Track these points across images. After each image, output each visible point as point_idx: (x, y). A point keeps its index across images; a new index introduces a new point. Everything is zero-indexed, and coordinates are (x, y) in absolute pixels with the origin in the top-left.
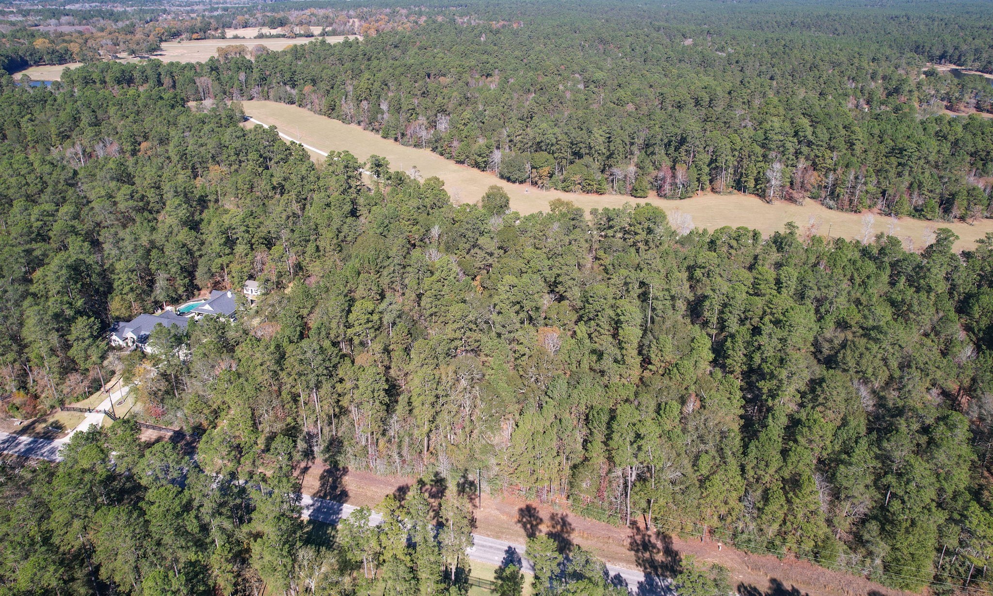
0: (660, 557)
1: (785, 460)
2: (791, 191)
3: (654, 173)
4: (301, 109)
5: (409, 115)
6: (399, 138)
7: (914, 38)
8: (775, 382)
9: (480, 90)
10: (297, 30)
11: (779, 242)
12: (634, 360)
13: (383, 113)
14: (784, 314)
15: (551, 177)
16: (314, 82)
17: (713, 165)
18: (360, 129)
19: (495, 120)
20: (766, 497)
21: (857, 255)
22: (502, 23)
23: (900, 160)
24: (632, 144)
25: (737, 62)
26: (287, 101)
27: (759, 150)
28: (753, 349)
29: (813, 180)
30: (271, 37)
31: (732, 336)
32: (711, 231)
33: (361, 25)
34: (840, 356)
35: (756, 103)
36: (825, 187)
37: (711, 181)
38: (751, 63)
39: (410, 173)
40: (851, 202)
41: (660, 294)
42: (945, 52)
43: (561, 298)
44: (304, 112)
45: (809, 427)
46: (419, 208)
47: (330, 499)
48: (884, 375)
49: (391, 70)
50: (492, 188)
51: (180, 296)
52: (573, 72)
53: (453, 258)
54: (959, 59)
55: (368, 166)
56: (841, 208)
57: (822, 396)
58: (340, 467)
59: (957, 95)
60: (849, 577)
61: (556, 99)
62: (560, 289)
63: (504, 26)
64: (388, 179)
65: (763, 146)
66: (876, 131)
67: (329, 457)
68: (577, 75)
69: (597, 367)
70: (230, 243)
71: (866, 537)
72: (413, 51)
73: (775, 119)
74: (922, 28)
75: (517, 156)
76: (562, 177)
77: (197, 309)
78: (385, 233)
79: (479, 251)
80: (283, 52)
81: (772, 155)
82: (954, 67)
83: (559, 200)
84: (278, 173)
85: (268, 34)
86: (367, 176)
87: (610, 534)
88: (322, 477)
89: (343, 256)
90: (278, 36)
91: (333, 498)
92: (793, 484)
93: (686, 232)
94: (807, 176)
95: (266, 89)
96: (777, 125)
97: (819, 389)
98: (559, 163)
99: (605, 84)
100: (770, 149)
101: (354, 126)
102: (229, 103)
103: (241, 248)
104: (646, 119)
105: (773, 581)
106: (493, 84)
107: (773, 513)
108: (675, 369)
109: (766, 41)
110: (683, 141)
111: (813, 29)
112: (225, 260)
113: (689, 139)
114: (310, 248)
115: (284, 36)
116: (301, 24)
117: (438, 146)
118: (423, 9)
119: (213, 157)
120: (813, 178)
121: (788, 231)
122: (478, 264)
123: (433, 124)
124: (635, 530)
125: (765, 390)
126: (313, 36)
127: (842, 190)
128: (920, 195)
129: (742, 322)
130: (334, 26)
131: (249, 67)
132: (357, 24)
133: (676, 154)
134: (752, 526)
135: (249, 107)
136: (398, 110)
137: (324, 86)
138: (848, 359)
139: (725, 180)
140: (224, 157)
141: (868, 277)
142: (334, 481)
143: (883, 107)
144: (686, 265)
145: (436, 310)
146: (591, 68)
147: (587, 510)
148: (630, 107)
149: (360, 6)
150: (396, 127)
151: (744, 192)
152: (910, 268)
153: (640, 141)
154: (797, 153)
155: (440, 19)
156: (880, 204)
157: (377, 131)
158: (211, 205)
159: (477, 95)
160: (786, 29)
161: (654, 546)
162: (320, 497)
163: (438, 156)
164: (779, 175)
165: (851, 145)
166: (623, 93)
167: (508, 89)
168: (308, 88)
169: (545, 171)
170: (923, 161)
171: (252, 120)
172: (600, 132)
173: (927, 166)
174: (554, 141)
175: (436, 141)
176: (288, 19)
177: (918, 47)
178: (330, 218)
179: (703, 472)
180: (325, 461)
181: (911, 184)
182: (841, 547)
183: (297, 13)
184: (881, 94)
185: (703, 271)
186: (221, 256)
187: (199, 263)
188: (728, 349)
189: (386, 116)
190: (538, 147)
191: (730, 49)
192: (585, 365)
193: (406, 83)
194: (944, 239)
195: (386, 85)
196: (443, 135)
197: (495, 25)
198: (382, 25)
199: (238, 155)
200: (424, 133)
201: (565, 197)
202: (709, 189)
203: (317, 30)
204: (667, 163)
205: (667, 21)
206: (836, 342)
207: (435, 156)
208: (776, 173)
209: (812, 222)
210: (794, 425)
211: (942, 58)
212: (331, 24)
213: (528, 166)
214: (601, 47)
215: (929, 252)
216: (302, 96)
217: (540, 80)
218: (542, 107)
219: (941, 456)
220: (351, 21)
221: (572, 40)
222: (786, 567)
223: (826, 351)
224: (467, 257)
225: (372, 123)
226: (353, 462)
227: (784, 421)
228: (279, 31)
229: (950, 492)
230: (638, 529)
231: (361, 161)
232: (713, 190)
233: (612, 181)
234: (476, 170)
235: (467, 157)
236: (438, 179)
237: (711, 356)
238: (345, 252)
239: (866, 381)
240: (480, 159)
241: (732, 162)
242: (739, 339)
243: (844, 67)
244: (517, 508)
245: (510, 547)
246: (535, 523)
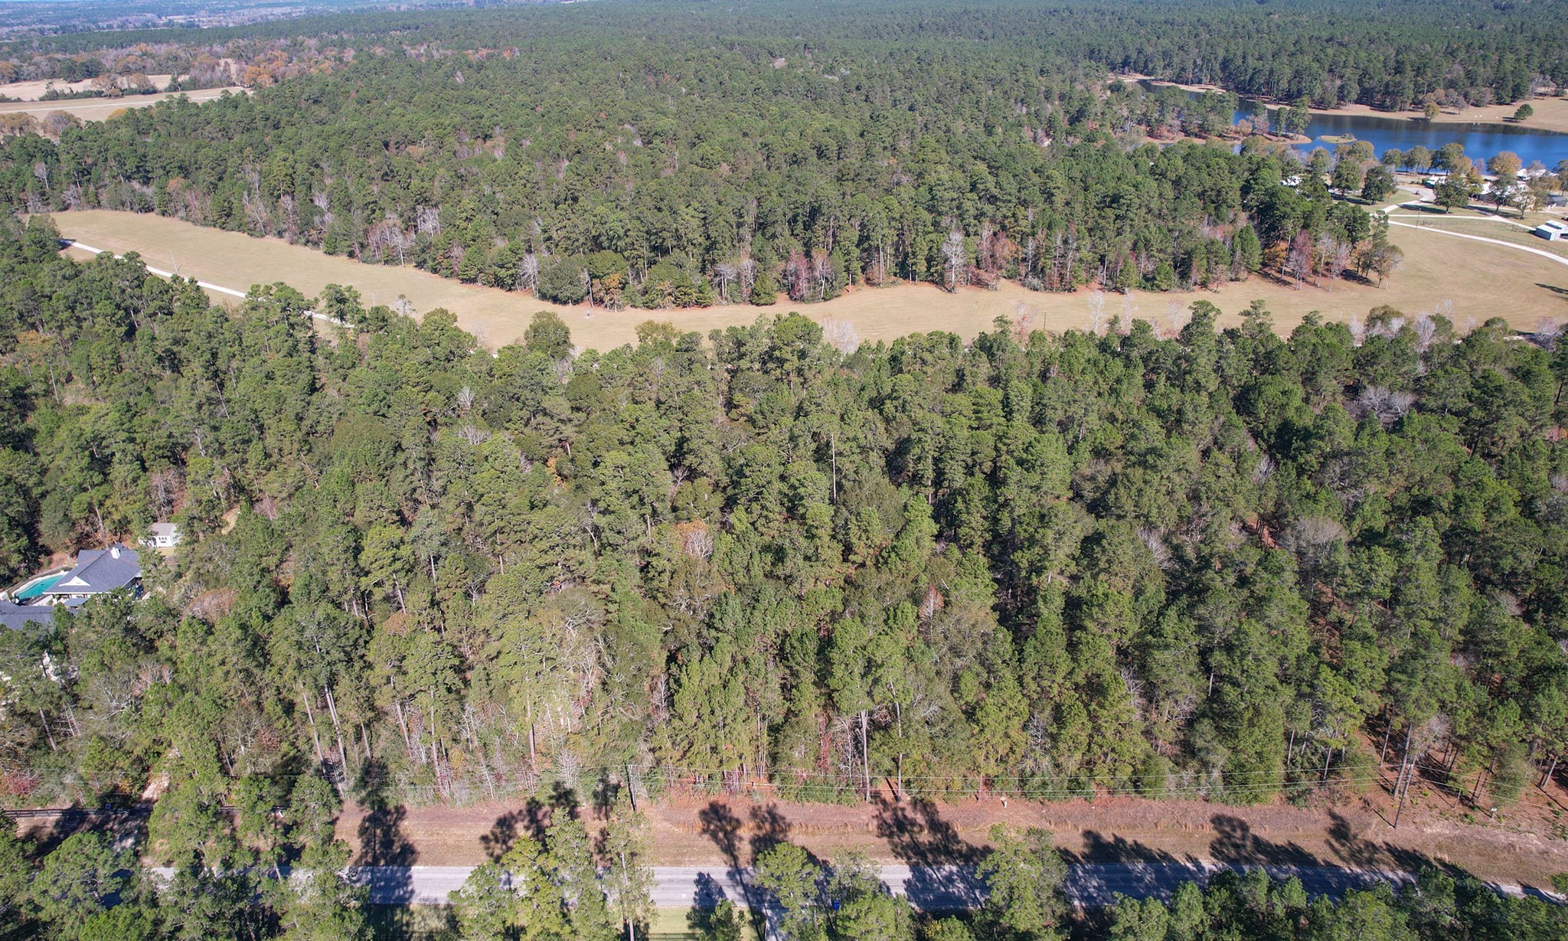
0: (925, 837)
1: (1074, 660)
2: (977, 271)
3: (781, 265)
4: (166, 219)
5: (368, 212)
6: (357, 251)
7: (1086, 40)
8: (1037, 549)
9: (479, 162)
10: (123, 82)
11: (987, 347)
12: (832, 552)
13: (322, 214)
14: (1026, 450)
15: (623, 288)
16: (184, 171)
17: (866, 245)
18: (282, 244)
19: (516, 207)
20: (1059, 716)
21: (1094, 353)
22: (484, 52)
23: (1117, 212)
24: (739, 225)
25: (858, 88)
26: (137, 207)
27: (928, 217)
28: (997, 505)
29: (1006, 252)
30: (75, 96)
31: (959, 492)
32: (888, 345)
33: (242, 70)
34: (1111, 497)
35: (904, 145)
36: (1024, 260)
37: (863, 269)
38: (878, 89)
39: (395, 306)
40: (1062, 276)
41: (845, 447)
42: (1128, 57)
43: (692, 475)
44: (174, 225)
45: (1100, 606)
46: (429, 363)
47: (387, 864)
48: (1172, 515)
49: (321, 142)
50: (539, 316)
51: (14, 571)
52: (621, 122)
53: (503, 436)
54: (1146, 67)
55: (323, 304)
56: (1050, 288)
57: (1104, 559)
58: (391, 807)
59: (1156, 115)
60: (1183, 804)
61: (607, 166)
62: (690, 459)
63: (489, 57)
64: (360, 322)
65: (931, 209)
66: (1078, 175)
67: (369, 794)
68: (627, 126)
69: (780, 571)
70: (101, 463)
71: (1200, 743)
72: (350, 106)
73: (940, 168)
74: (1093, 25)
75: (564, 260)
76: (639, 287)
77: (56, 588)
78: (384, 410)
79: (547, 420)
80: (109, 122)
81: (945, 221)
82: (1141, 77)
83: (650, 323)
84: (162, 332)
85: (67, 91)
86: (323, 321)
87: (846, 820)
88: (362, 831)
89: (316, 458)
90: (88, 95)
91: (392, 860)
92: (1094, 689)
93: (852, 350)
94: (998, 247)
95: (92, 188)
96: (945, 177)
97: (1097, 549)
98: (632, 266)
99: (675, 137)
100: (940, 214)
101: (271, 240)
102: (26, 219)
103: (120, 471)
104: (753, 185)
105: (1088, 834)
106: (498, 149)
107: (1074, 738)
108: (893, 555)
109: (891, 54)
110: (814, 213)
111: (951, 33)
112: (95, 494)
113: (825, 210)
114: (254, 453)
115: (99, 94)
116: (127, 71)
117: (426, 258)
118: (345, 36)
119: (21, 316)
120: (1007, 248)
121: (999, 330)
122: (547, 441)
123: (410, 224)
124: (880, 806)
125: (1024, 564)
126: (155, 92)
127: (1049, 262)
128: (1149, 257)
129: (969, 471)
130: (193, 72)
131: (49, 153)
132: (234, 68)
133: (809, 234)
134: (1046, 762)
135: (66, 223)
136: (348, 206)
137: (205, 176)
138: (1123, 500)
139: (883, 265)
140: (46, 316)
141: (1118, 381)
142: (386, 833)
143: (1071, 139)
144: (866, 398)
145: (502, 524)
146: (646, 112)
147: (806, 791)
148: (725, 169)
149: (230, 37)
150: (346, 235)
151: (914, 279)
152: (1170, 362)
153: (749, 219)
154: (979, 216)
155: (379, 51)
156: (1101, 275)
157: (316, 244)
158: (40, 402)
159: (475, 170)
160: (914, 36)
161: (913, 823)
162: (367, 864)
163: (429, 274)
164: (959, 249)
165: (1049, 196)
166: (708, 148)
167: (524, 157)
168: (175, 183)
169: (613, 280)
170: (1144, 210)
171: (75, 244)
172: (690, 210)
173: (1149, 217)
174: (621, 232)
175: (423, 251)
176: (100, 63)
177: (1092, 52)
178: (281, 399)
179: (969, 699)
180: (362, 802)
181: (1135, 244)
182: (1166, 764)
183: (113, 53)
184: (1062, 122)
185: (895, 403)
186: (85, 490)
187: (43, 507)
188: (960, 512)
189: (329, 217)
190: (596, 245)
191: (843, 70)
192: (757, 571)
193: (352, 161)
194: (1201, 316)
195: (317, 166)
196: (433, 239)
197: (473, 56)
198: (279, 67)
199: (73, 309)
200: (399, 240)
201: (659, 316)
202: (862, 282)
203: (162, 82)
204: (797, 247)
205: (740, 33)
206: (1100, 479)
207: (424, 275)
208: (955, 247)
209: (1022, 312)
210: (1073, 608)
211: (1126, 65)
212: (186, 71)
213: (585, 276)
214: (651, 79)
215: (1187, 335)
216: (167, 197)
217: (572, 138)
218: (587, 180)
219: (1273, 614)
220: (222, 62)
221: (604, 70)
222: (1099, 810)
223: (1089, 495)
224: (526, 430)
225: (305, 232)
226: (410, 795)
227: (1059, 602)
228: (86, 85)
229: (1292, 660)
230: (884, 802)
231: (309, 296)
232: (868, 281)
233: (719, 285)
234: (497, 292)
235: (481, 271)
236: (444, 312)
237: (935, 528)
238: (317, 451)
239: (1150, 527)
240: (502, 273)
241: (892, 236)
242: (976, 498)
243: (1007, 85)
244: (696, 811)
245: (700, 875)
246: (729, 828)
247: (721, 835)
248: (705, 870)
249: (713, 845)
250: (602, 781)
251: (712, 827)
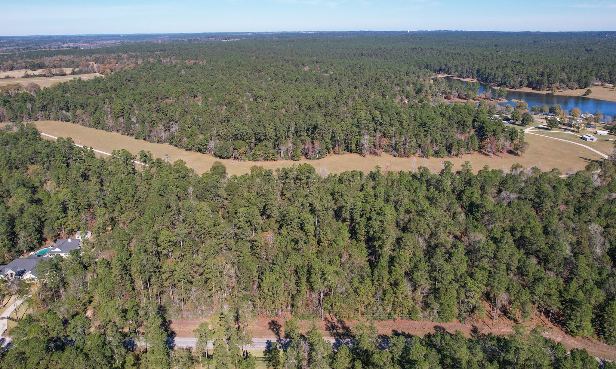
0: (341, 331)
1: (390, 275)
2: (374, 149)
3: (303, 146)
4: (74, 125)
5: (152, 124)
6: (147, 138)
7: (425, 60)
8: (381, 241)
9: (193, 106)
10: (54, 71)
11: (373, 176)
12: (313, 241)
13: (134, 124)
14: (380, 210)
15: (245, 154)
16: (82, 107)
17: (333, 140)
18: (119, 134)
19: (207, 124)
20: (384, 293)
21: (411, 178)
22: (192, 61)
23: (425, 129)
24: (288, 132)
25: (336, 79)
26: (64, 120)
27: (356, 130)
28: (369, 227)
29: (384, 143)
30: (35, 76)
31: (358, 223)
32: (338, 174)
33: (98, 67)
34: (408, 226)
35: (350, 103)
36: (391, 146)
37: (333, 148)
38: (343, 80)
39: (164, 159)
40: (405, 152)
41: (320, 208)
42: (441, 67)
43: (269, 217)
44: (77, 126)
45: (399, 259)
46: (178, 178)
48: (428, 232)
49: (133, 97)
50: (215, 163)
51: (35, 246)
52: (245, 91)
53: (203, 203)
54: (448, 71)
55: (139, 157)
56: (400, 156)
57: (403, 245)
58: (167, 320)
59: (449, 91)
60: (425, 322)
61: (240, 109)
62: (268, 212)
63: (194, 64)
64: (152, 164)
65: (357, 127)
66: (413, 115)
67: (160, 316)
68: (247, 93)
69: (296, 247)
71: (429, 302)
72: (143, 83)
73: (362, 112)
74: (429, 54)
75: (224, 143)
76: (251, 153)
78: (163, 194)
79: (219, 198)
80: (52, 88)
81: (363, 131)
82: (446, 75)
83: (255, 166)
85: (32, 74)
89: (139, 210)
90: (40, 76)
91: (169, 336)
92: (396, 284)
93: (326, 176)
94: (382, 141)
95: (47, 113)
96: (363, 115)
97: (401, 242)
98: (249, 146)
99: (266, 98)
100: (361, 129)
101: (114, 133)
102: (25, 124)
104: (294, 117)
105: (393, 331)
106: (200, 101)
107: (389, 300)
108: (334, 243)
109: (349, 66)
110: (315, 128)
111: (374, 57)
112: (62, 221)
113: (319, 127)
115: (45, 76)
116: (55, 67)
117: (173, 141)
118: (138, 54)
119: (29, 160)
120: (385, 141)
121: (376, 170)
122: (219, 205)
123: (167, 129)
125: (377, 246)
126: (67, 75)
127: (400, 147)
128: (436, 145)
129: (361, 216)
130: (80, 68)
131: (32, 100)
132: (95, 65)
133: (313, 135)
134: (380, 308)
137: (90, 109)
138: (412, 227)
139: (340, 147)
141: (417, 188)
142: (166, 328)
143: (414, 100)
144: (329, 193)
145: (205, 231)
146: (255, 88)
147: (303, 317)
148: (283, 111)
149: (93, 53)
150: (143, 132)
151: (351, 152)
152: (435, 182)
153: (292, 129)
154: (375, 130)
155: (151, 60)
156: (419, 152)
157: (131, 135)
158: (39, 189)
159: (191, 109)
160: (359, 58)
161: (337, 327)
163: (174, 147)
164: (367, 141)
165: (401, 123)
166: (277, 103)
167: (209, 105)
168: (79, 111)
169: (242, 150)
170: (436, 128)
171: (42, 133)
173: (438, 131)
174: (245, 133)
175: (172, 139)
176: (44, 63)
177: (428, 65)
179: (355, 286)
181: (432, 140)
182: (420, 310)
183: (48, 59)
184: (412, 93)
185: (339, 194)
187: (45, 225)
188: (357, 229)
189: (136, 126)
190: (236, 137)
191: (330, 72)
192: (289, 247)
193: (145, 105)
194: (448, 166)
195: (132, 106)
196: (176, 134)
197: (188, 63)
198: (113, 66)
200: (163, 134)
201: (258, 164)
202: (332, 152)
203: (68, 71)
204: (308, 140)
205: (292, 56)
206: (406, 220)
207: (172, 147)
208: (366, 141)
209: (387, 164)
210: (392, 260)
211: (440, 71)
212: (77, 66)
213: (232, 149)
214: (257, 74)
215: (442, 173)
216: (75, 117)
217: (227, 97)
218: (233, 114)
219: (454, 261)
220: (90, 63)
221: (239, 70)
222: (398, 324)
223: (402, 225)
224: (212, 202)
225: (128, 131)
226: (173, 317)
227: (387, 258)
228: (40, 72)
229: (459, 275)
230: (328, 321)
231: (133, 154)
232: (334, 152)
233: (280, 153)
234: (199, 154)
235: (193, 146)
236: (181, 161)
237: (349, 235)
239: (421, 236)
240: (201, 147)
241: (343, 137)
242: (362, 226)
243: (392, 79)
244: (267, 323)
245: (268, 341)
246: (278, 328)
247: (275, 330)
248: (269, 339)
249: (272, 333)
250: (237, 313)
251: (272, 327)
